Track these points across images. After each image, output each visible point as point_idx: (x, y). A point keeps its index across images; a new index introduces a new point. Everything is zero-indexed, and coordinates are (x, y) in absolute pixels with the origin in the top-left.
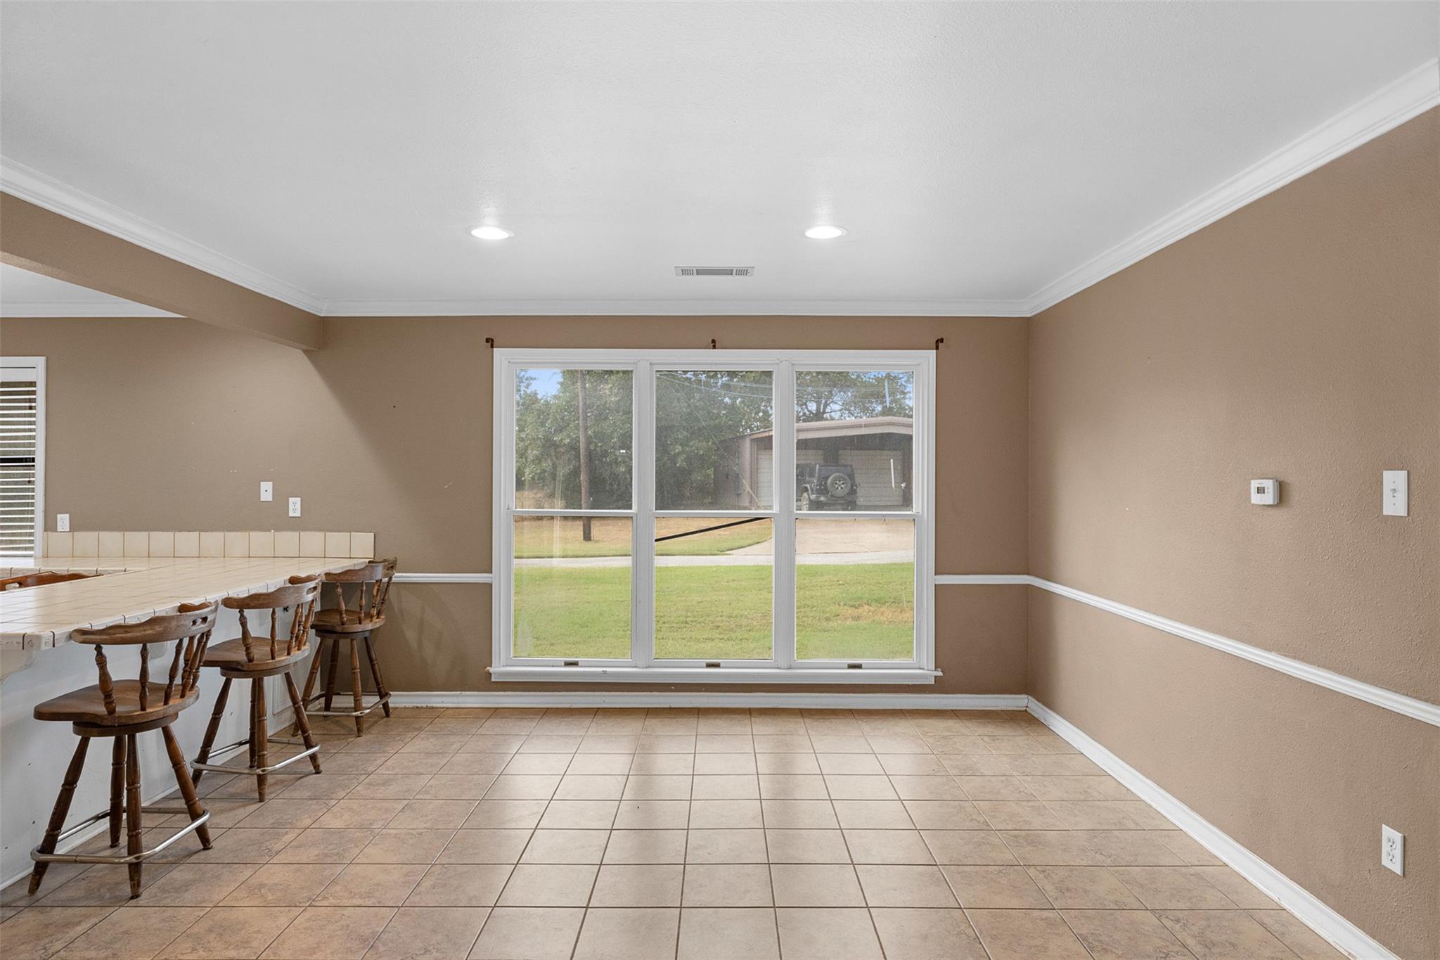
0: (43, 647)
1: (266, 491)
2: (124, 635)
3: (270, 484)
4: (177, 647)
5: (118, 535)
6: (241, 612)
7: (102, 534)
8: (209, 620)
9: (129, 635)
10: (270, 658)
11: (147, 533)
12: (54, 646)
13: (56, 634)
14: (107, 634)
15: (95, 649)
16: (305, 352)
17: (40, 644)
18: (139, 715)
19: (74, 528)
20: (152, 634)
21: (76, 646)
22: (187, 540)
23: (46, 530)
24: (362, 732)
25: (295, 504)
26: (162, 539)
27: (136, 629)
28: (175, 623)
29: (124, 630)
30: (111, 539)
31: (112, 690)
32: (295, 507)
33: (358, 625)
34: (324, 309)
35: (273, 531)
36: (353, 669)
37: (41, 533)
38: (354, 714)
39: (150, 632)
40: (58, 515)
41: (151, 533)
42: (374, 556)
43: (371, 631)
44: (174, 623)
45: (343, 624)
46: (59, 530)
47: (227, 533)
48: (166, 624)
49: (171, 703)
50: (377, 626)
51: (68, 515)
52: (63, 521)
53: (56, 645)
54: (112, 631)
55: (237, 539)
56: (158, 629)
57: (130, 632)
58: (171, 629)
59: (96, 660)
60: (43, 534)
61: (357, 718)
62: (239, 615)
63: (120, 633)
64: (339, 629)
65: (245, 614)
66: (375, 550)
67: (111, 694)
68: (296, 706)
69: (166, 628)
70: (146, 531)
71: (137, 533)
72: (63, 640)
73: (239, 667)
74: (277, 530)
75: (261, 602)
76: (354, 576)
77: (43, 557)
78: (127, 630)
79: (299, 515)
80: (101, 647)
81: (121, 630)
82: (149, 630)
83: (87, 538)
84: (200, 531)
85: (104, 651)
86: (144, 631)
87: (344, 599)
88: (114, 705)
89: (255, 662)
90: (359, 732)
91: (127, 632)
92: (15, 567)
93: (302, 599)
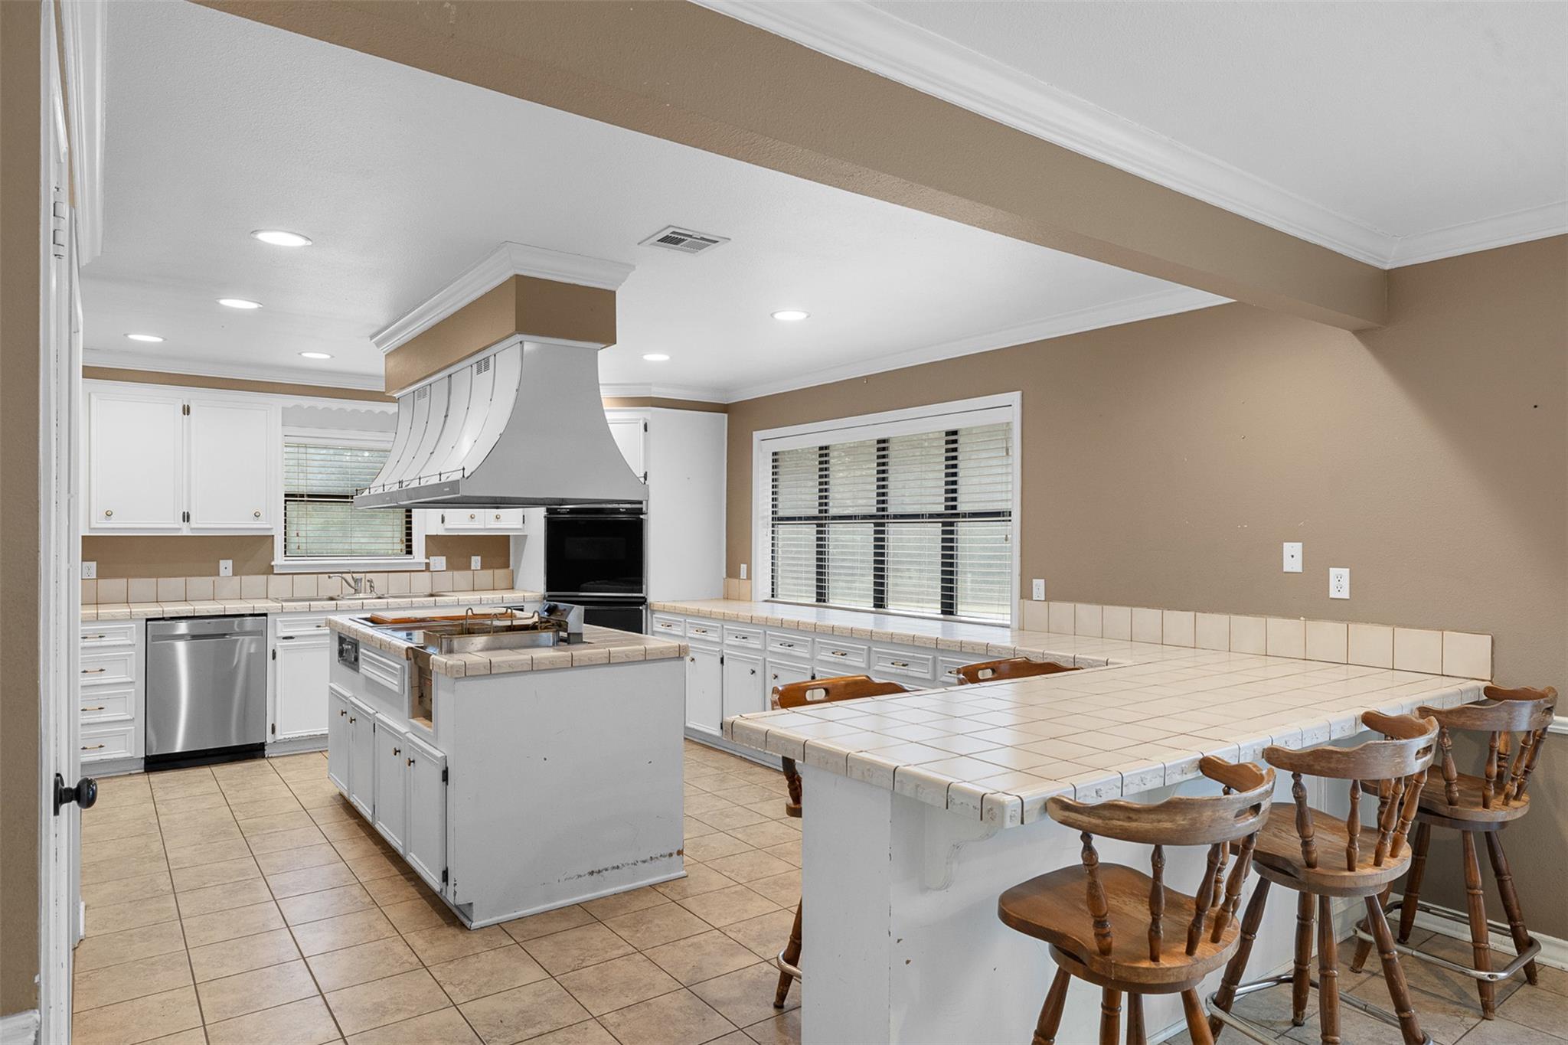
0: (1008, 824)
1: (1293, 556)
2: (1126, 824)
3: (1299, 545)
4: (1210, 855)
5: (1095, 609)
6: (1296, 776)
7: (1079, 606)
8: (1263, 809)
9: (1134, 825)
10: (1345, 865)
11: (1129, 609)
12: (1022, 822)
13: (1024, 801)
14: (1100, 817)
15: (1082, 837)
16: (1358, 333)
17: (1003, 817)
18: (1147, 969)
19: (1050, 597)
20: (1171, 829)
21: (1051, 824)
22: (1179, 622)
23: (1022, 597)
24: (1493, 1011)
25: (1339, 578)
26: (1146, 617)
27: (1145, 816)
28: (1210, 813)
29: (1127, 814)
30: (1088, 613)
31: (1106, 915)
32: (1339, 583)
33: (1480, 809)
34: (1391, 256)
35: (1302, 618)
36: (1469, 888)
37: (1017, 600)
38: (1474, 973)
39: (1168, 825)
40: (1034, 580)
41: (1134, 609)
42: (1492, 677)
43: (1503, 825)
44: (1207, 814)
45: (1451, 802)
46: (1034, 599)
47: (1234, 618)
48: (1195, 815)
49: (1198, 952)
50: (1519, 815)
51: (1043, 580)
52: (1039, 586)
53: (1025, 823)
54: (1106, 813)
55: (1248, 627)
56: (1181, 821)
57: (1136, 820)
58: (1202, 823)
59: (1082, 857)
60: (1019, 602)
61: (1481, 982)
62: (1293, 781)
63: (1119, 820)
64: (1444, 810)
65: (1303, 781)
66: (1493, 666)
67: (1105, 921)
68: (1387, 956)
69: (1194, 822)
70: (1128, 606)
71: (1117, 608)
72: (1036, 812)
73: (1289, 870)
74: (1309, 617)
75: (1333, 765)
76: (1478, 719)
77: (1019, 629)
78: (1131, 815)
79: (1347, 596)
80: (1090, 838)
81: (1122, 815)
82: (1166, 821)
83: (1063, 610)
84: (1197, 610)
85: (1094, 843)
86: (1159, 821)
87: (1453, 759)
88: (1109, 939)
89: (1318, 869)
90: (1487, 1010)
91: (1130, 819)
92: (993, 642)
93: (1408, 769)
